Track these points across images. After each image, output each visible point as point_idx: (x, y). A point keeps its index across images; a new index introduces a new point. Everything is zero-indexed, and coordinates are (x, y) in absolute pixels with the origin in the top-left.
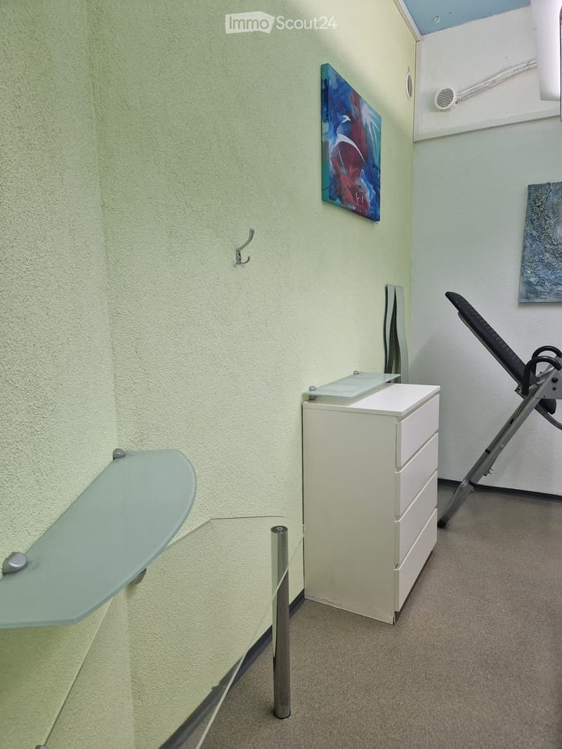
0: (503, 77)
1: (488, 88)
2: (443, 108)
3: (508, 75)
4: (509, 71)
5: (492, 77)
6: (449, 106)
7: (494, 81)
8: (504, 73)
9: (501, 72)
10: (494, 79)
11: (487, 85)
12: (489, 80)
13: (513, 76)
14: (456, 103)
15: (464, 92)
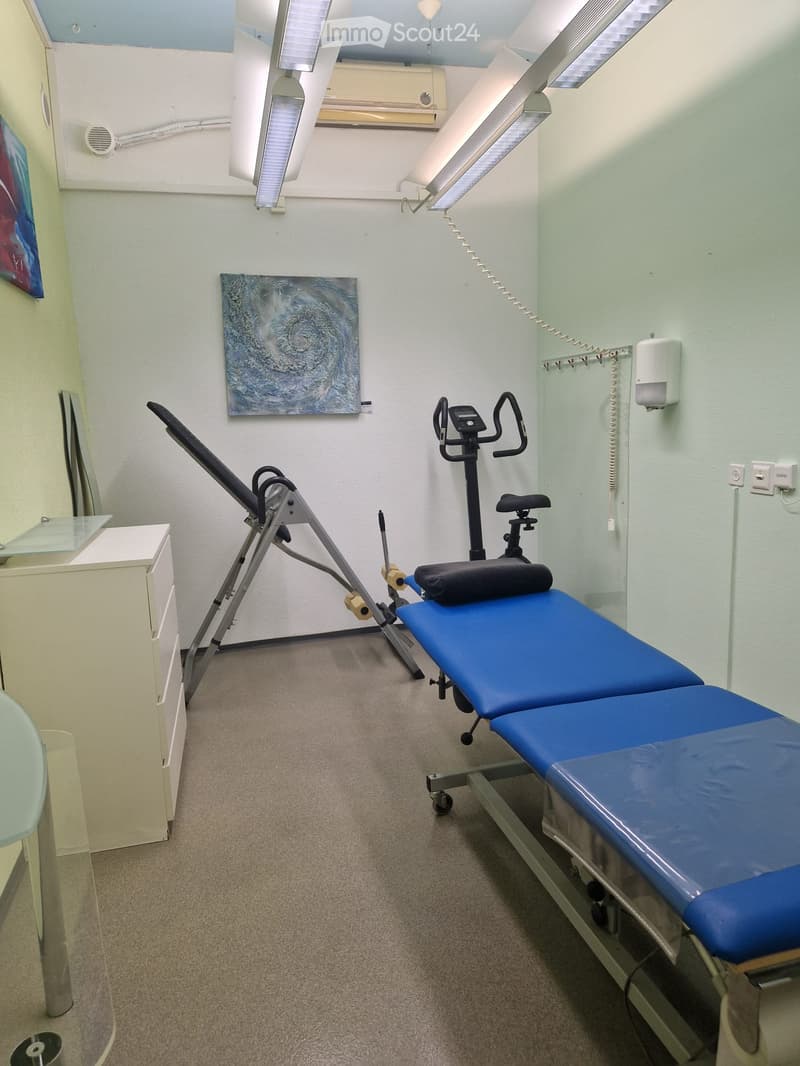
0: (174, 131)
1: (155, 140)
2: (97, 152)
3: (179, 130)
4: (180, 125)
5: (159, 127)
6: (107, 151)
7: (162, 134)
8: (173, 126)
9: (169, 124)
10: (161, 130)
11: (154, 135)
12: (157, 131)
13: (184, 133)
14: (115, 149)
15: (124, 137)
